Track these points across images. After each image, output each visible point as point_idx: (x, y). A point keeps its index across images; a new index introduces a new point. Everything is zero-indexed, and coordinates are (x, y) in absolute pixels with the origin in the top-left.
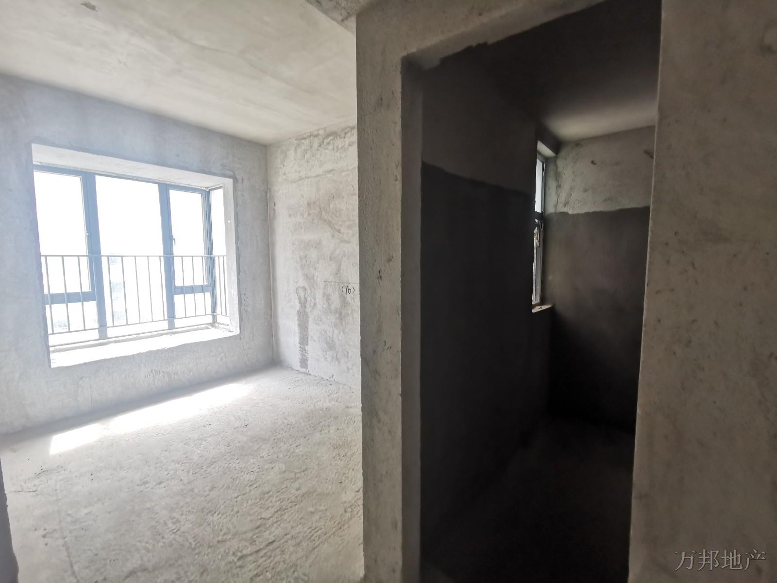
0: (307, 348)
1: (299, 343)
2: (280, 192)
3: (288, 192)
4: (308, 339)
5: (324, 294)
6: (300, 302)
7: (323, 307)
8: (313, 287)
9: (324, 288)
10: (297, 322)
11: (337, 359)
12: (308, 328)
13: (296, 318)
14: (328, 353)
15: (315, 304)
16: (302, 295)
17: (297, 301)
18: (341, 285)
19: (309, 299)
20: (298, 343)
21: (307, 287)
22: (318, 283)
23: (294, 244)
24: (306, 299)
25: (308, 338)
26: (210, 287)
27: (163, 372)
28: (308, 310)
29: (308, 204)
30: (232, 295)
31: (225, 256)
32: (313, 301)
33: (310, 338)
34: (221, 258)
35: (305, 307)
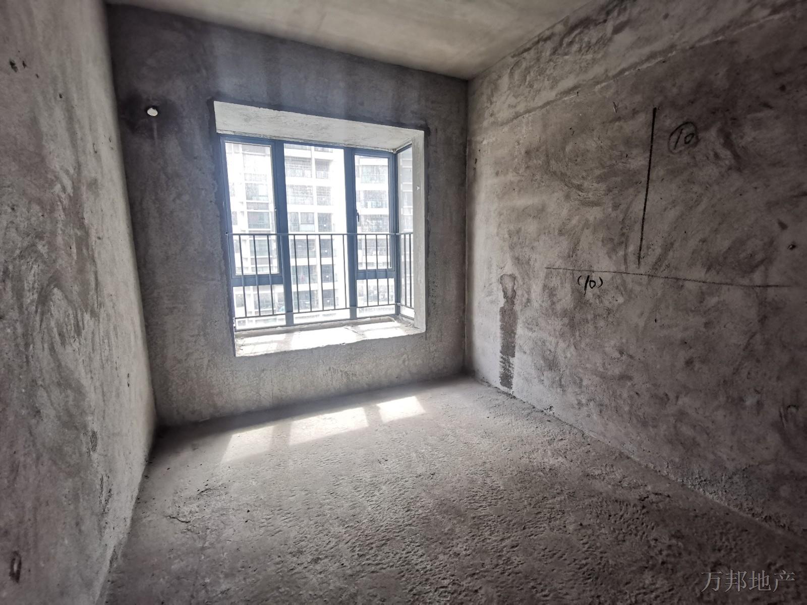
0: (511, 360)
1: (501, 352)
2: (485, 142)
3: (496, 140)
4: (514, 349)
5: (545, 287)
6: (505, 296)
7: (541, 306)
8: (528, 275)
9: (546, 277)
10: (499, 324)
11: (561, 386)
12: (515, 334)
13: (499, 317)
14: (545, 373)
15: (529, 300)
16: (509, 286)
17: (501, 294)
18: (577, 274)
19: (519, 293)
20: (499, 351)
21: (517, 274)
22: (536, 269)
23: (500, 214)
24: (514, 291)
25: (514, 346)
26: (395, 271)
27: (341, 371)
28: (517, 308)
29: (528, 153)
30: (419, 282)
31: (412, 233)
32: (526, 296)
33: (517, 348)
34: (408, 236)
35: (513, 303)
